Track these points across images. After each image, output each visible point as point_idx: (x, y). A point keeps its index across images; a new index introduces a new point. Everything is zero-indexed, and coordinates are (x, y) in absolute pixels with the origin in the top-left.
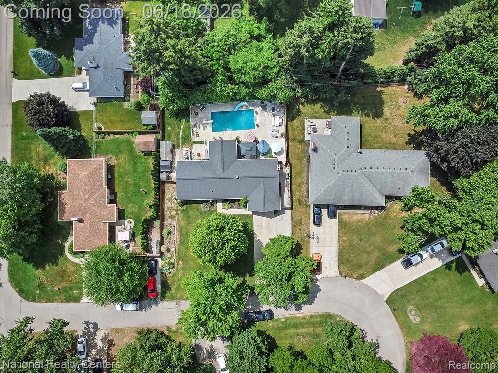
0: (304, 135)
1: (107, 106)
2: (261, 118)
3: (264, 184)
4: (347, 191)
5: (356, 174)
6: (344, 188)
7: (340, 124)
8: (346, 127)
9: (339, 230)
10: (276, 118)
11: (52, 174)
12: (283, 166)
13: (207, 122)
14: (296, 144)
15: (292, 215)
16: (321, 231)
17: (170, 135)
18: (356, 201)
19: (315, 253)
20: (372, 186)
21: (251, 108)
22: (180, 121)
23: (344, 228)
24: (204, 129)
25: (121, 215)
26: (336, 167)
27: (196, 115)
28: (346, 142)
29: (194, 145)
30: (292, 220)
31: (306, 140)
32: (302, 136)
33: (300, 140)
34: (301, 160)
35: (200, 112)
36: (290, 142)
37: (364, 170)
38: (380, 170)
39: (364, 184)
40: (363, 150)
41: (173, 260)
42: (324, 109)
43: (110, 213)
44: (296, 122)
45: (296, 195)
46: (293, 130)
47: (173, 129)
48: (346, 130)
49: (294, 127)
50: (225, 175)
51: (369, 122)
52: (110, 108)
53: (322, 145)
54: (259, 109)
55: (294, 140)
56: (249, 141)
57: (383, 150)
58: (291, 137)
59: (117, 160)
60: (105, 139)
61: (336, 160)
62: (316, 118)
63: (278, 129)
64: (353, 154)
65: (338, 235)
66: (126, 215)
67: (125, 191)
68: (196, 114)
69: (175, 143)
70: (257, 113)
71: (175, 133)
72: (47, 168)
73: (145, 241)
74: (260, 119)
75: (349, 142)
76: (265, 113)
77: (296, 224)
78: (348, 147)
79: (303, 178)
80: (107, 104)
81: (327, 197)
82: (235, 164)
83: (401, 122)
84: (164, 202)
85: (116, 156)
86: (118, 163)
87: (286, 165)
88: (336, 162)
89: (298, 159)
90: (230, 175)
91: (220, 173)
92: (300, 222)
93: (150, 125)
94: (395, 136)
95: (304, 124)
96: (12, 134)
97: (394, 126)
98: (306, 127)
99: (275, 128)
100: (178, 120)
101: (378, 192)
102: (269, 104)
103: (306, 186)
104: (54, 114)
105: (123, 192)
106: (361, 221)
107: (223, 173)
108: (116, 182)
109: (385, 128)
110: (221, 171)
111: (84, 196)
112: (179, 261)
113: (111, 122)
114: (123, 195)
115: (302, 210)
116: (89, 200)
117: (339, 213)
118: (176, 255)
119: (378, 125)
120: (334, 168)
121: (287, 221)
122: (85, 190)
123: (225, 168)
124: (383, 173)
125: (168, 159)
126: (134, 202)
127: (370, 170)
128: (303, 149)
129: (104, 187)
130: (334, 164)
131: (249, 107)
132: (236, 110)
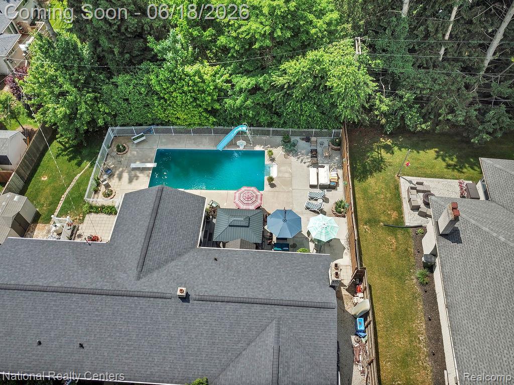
0: (401, 213)
2: (283, 168)
3: (279, 333)
10: (320, 170)
12: (344, 292)
13: (142, 166)
14: (382, 233)
17: (39, 191)
21: (258, 148)
22: (78, 165)
24: (130, 181)
27: (119, 150)
29: (91, 217)
31: (407, 224)
32: (395, 215)
33: (391, 223)
34: (401, 278)
35: (132, 146)
36: (363, 227)
42: (444, 160)
44: (373, 182)
46: (369, 198)
47: (53, 179)
49: (372, 192)
50: (145, 285)
54: (279, 152)
55: (372, 222)
56: (243, 207)
62: (428, 176)
63: (328, 194)
68: (122, 149)
69: (43, 210)
70: (273, 160)
71: (54, 189)
76: (293, 159)
79: (412, 335)
82: (186, 257)
87: (353, 289)
89: (390, 273)
90: (161, 289)
91: (128, 280)
95: (397, 187)
98: (404, 194)
99: (319, 190)
100: (74, 162)
102: (302, 144)
103: (429, 364)
107: (139, 278)
110: (134, 272)
123: (149, 263)
128: (402, 247)
131: (254, 145)
132: (220, 147)
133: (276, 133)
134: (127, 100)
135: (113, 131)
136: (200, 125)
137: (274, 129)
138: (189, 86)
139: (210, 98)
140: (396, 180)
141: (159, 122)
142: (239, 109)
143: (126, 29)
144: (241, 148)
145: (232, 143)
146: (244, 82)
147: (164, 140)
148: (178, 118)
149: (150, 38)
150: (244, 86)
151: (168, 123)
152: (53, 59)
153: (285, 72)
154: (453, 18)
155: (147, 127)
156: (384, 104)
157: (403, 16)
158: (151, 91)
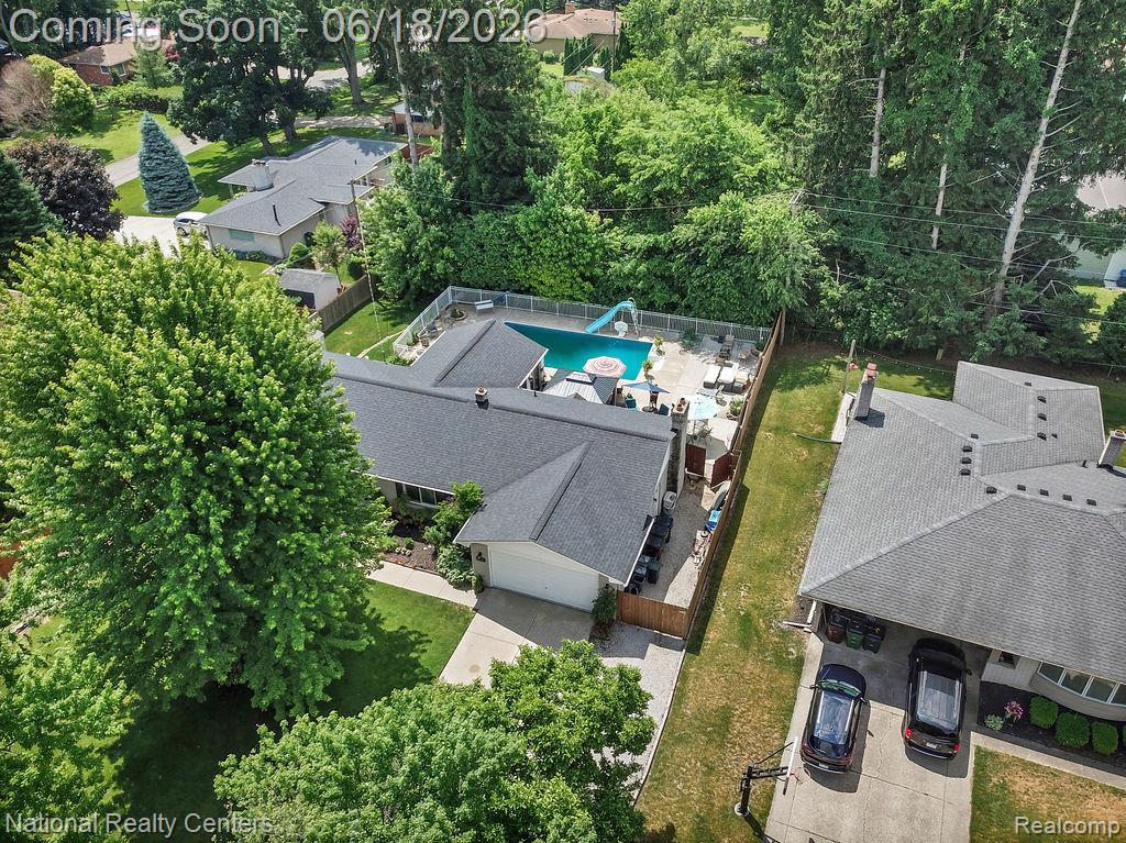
0: (829, 428)
2: (671, 364)
3: (586, 453)
5: (1097, 511)
7: (1000, 377)
8: (1028, 384)
10: (726, 369)
14: (788, 443)
15: (683, 678)
21: (645, 339)
22: (394, 326)
26: (976, 470)
27: (454, 315)
30: (679, 697)
31: (834, 440)
32: (818, 428)
33: (809, 435)
34: (797, 489)
36: (764, 434)
44: (801, 394)
47: (359, 335)
48: (1032, 390)
53: (907, 408)
54: (673, 346)
61: (979, 448)
64: (1075, 466)
68: (457, 315)
70: (661, 354)
71: (358, 343)
74: (665, 366)
75: (1048, 427)
88: (977, 457)
93: (296, 294)
95: (836, 404)
100: (390, 322)
115: (751, 667)
120: (966, 472)
128: (816, 461)
130: (969, 461)
131: (640, 335)
132: (589, 330)
133: (675, 325)
134: (482, 246)
135: (453, 293)
136: (571, 298)
137: (674, 317)
138: (565, 232)
139: (589, 254)
140: (838, 396)
141: (516, 286)
142: (627, 277)
143: (503, 161)
144: (621, 336)
145: (609, 327)
146: (640, 241)
147: (517, 315)
148: (542, 283)
149: (529, 170)
150: (638, 245)
151: (528, 291)
152: (408, 187)
153: (690, 221)
154: (942, 182)
155: (499, 293)
156: (834, 290)
157: (871, 176)
158: (514, 236)
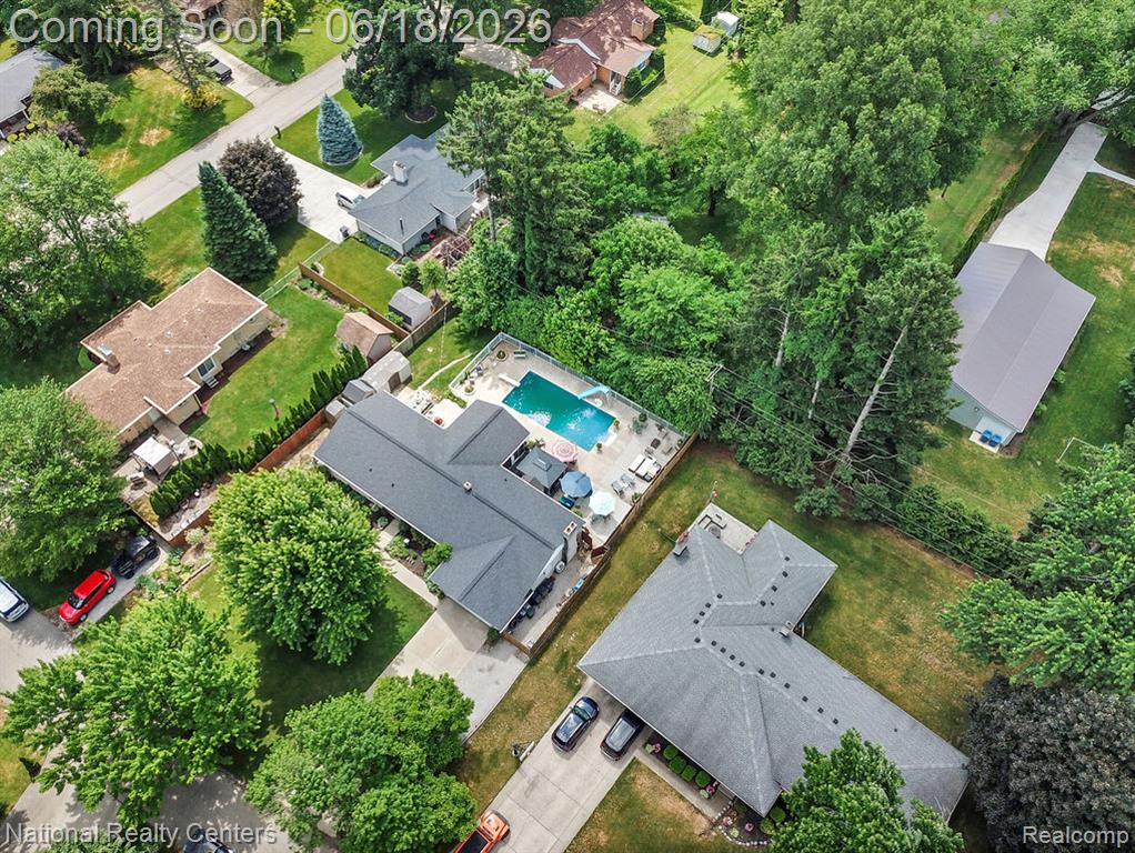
1: (362, 251)
2: (619, 442)
3: (510, 544)
4: (688, 698)
5: (740, 671)
6: (686, 687)
7: (778, 545)
8: (787, 559)
9: (603, 803)
10: (648, 460)
11: (164, 284)
13: (508, 379)
14: (652, 536)
15: (519, 679)
16: (558, 774)
17: (420, 359)
18: (696, 742)
19: (497, 814)
20: (762, 733)
21: (613, 413)
22: (461, 351)
23: (621, 810)
24: (490, 388)
25: (192, 423)
26: (702, 622)
27: (498, 356)
28: (766, 589)
29: (446, 402)
30: (513, 689)
32: (676, 528)
33: (667, 534)
35: (511, 358)
36: (643, 525)
37: (766, 678)
38: (807, 709)
39: (744, 714)
40: (796, 639)
41: (185, 577)
43: (175, 391)
44: (684, 496)
45: (567, 640)
46: (668, 504)
47: (436, 354)
48: (784, 565)
49: (675, 501)
50: (451, 470)
51: (856, 607)
52: (365, 255)
53: (704, 558)
54: (627, 425)
55: (653, 524)
56: (556, 456)
57: (846, 673)
58: (651, 514)
59: (288, 334)
60: (305, 293)
61: (714, 606)
62: (736, 516)
63: (637, 481)
64: (767, 629)
65: (592, 816)
66: (200, 429)
67: (246, 391)
68: (501, 356)
69: (416, 377)
70: (617, 430)
71: (433, 363)
72: (171, 271)
73: (177, 492)
74: (614, 443)
75: (773, 596)
76: (633, 437)
77: (513, 707)
78: (763, 604)
80: (366, 247)
81: (630, 681)
82: (488, 468)
83: (937, 661)
84: (291, 458)
85: (295, 327)
86: (286, 340)
88: (708, 613)
89: (633, 567)
90: (457, 477)
91: (441, 461)
92: (524, 710)
93: (400, 314)
94: (905, 680)
95: (700, 510)
96: (180, 199)
97: (914, 658)
98: (700, 518)
99: (632, 476)
100: (459, 346)
101: (768, 762)
102: (652, 430)
104: (265, 184)
105: (240, 388)
106: (676, 822)
107: (449, 463)
108: (247, 366)
109: (889, 645)
110: (448, 457)
111: (167, 330)
112: (197, 589)
113: (344, 276)
114: (236, 393)
115: (554, 684)
116: (166, 344)
117: (635, 762)
118: (203, 572)
119: (875, 627)
120: (696, 622)
121: (497, 683)
122: (179, 322)
123: (459, 459)
124: (813, 721)
125: (373, 385)
126: (239, 418)
127: (782, 690)
128: (660, 556)
129: (216, 345)
130: (702, 614)
131: (612, 409)
132: (580, 395)
133: (636, 410)
135: (502, 337)
137: (637, 405)
140: (704, 504)
147: (539, 366)
155: (532, 348)
